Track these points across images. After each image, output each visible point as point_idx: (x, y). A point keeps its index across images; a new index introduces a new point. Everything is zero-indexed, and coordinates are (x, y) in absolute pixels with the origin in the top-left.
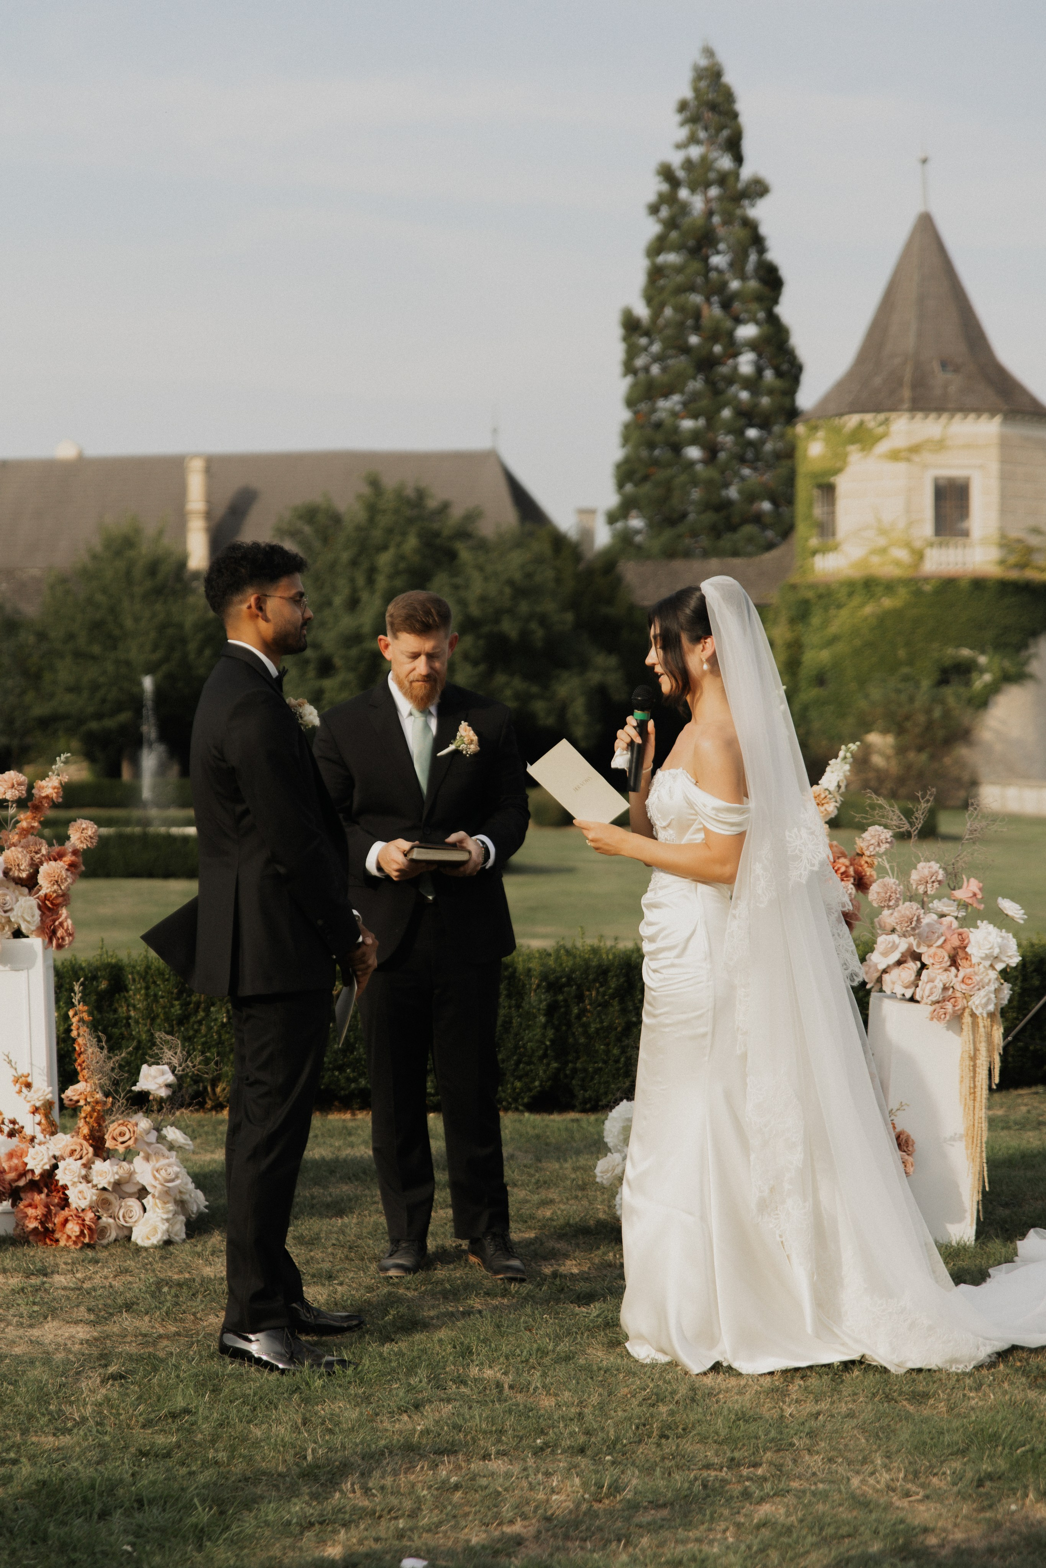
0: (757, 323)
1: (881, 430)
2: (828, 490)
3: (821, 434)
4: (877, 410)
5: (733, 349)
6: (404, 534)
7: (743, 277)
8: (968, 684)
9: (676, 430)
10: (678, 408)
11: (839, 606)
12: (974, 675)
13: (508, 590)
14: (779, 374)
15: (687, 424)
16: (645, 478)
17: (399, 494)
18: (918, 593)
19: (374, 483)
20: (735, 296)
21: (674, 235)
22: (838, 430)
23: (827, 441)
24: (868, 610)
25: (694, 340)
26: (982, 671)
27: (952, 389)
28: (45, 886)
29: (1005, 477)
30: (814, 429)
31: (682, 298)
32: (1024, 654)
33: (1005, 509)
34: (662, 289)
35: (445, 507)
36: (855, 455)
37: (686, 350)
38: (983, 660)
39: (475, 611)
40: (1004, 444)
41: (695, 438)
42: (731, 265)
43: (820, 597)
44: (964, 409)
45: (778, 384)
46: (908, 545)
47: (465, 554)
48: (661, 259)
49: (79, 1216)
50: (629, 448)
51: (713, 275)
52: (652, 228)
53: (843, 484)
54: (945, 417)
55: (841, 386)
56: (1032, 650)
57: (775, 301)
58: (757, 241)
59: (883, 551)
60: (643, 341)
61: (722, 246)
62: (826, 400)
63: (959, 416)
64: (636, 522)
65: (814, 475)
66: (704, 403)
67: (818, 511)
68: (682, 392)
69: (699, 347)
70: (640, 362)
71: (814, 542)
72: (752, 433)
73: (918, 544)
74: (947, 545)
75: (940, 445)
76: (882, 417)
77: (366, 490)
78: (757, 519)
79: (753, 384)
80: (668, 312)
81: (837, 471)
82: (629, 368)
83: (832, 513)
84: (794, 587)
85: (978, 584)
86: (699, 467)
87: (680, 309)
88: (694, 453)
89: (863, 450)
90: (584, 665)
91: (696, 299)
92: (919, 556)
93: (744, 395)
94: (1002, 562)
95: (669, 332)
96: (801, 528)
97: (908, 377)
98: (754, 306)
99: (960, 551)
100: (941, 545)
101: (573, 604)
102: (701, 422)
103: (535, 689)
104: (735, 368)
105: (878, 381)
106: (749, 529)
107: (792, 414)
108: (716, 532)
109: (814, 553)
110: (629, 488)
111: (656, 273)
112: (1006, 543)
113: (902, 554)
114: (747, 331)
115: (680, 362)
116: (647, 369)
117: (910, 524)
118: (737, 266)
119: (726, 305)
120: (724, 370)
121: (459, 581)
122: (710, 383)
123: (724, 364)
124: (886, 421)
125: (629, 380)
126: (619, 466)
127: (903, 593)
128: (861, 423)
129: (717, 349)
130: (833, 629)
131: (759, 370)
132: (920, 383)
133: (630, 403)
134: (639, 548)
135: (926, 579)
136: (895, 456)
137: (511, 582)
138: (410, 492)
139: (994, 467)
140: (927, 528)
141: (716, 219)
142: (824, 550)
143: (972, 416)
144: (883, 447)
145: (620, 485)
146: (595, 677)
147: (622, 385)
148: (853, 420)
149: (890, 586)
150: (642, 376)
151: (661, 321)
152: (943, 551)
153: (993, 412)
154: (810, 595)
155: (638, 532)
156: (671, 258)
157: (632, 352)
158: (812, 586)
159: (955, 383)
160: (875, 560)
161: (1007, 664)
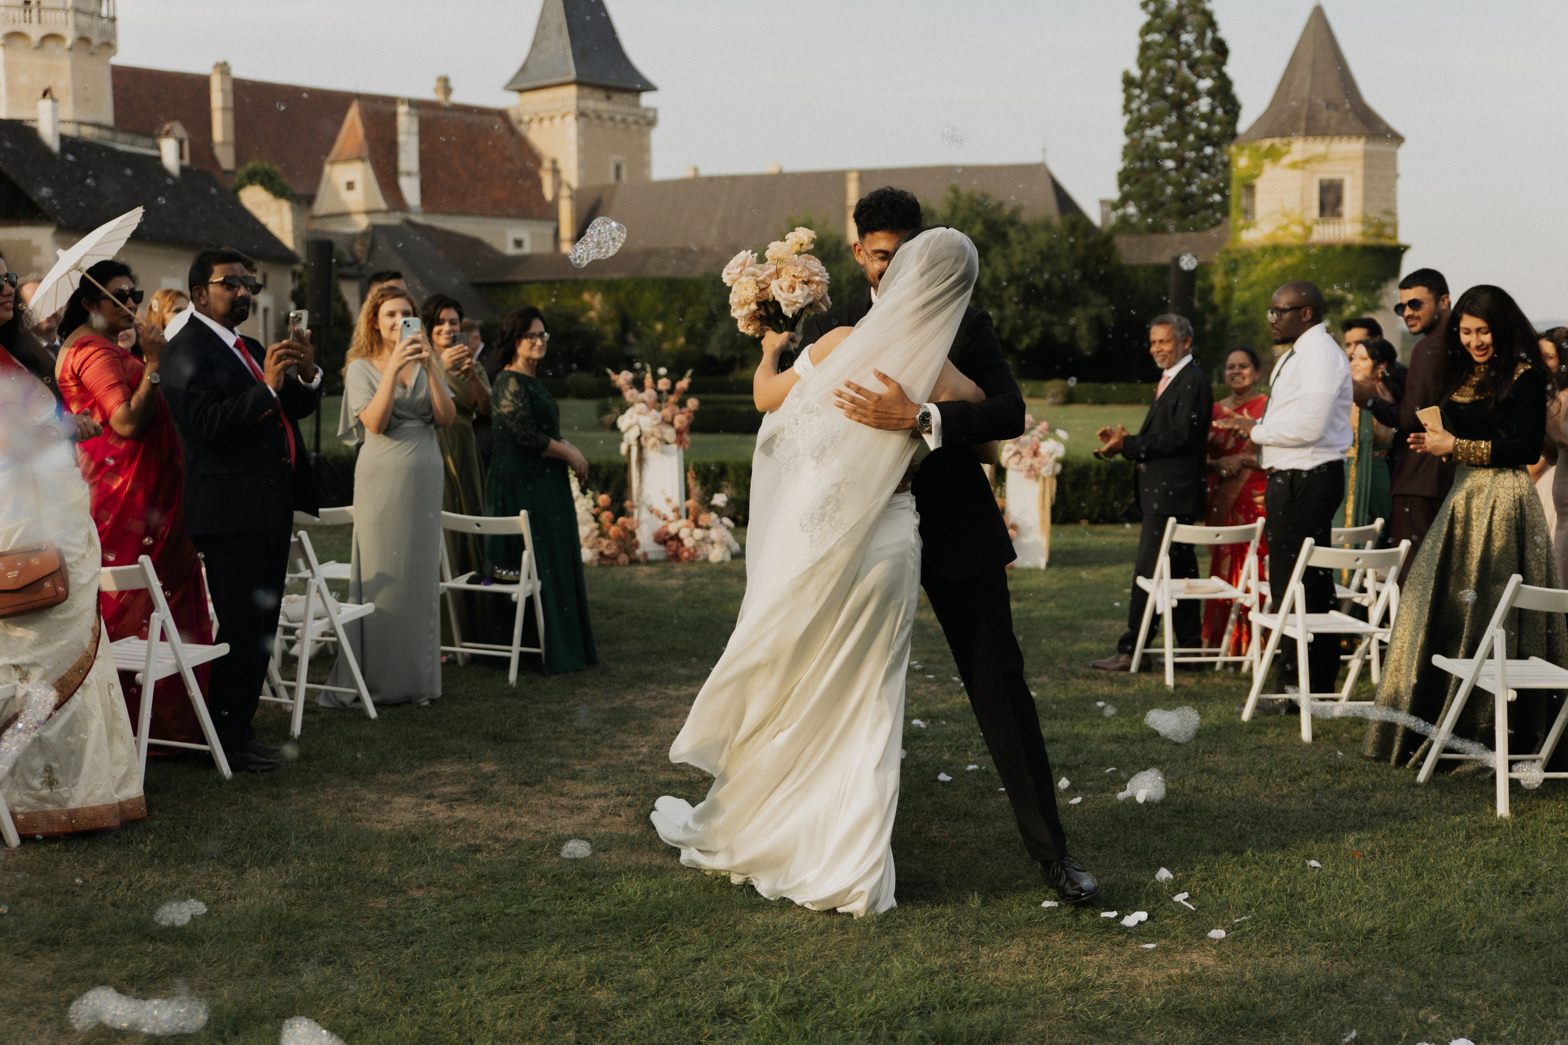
0: (1213, 78)
1: (1285, 149)
2: (1250, 189)
3: (1246, 152)
4: (1283, 135)
5: (1196, 95)
6: (974, 222)
7: (1203, 49)
8: (1340, 312)
9: (1157, 149)
10: (1160, 135)
11: (1256, 263)
12: (1345, 307)
13: (1038, 258)
14: (1226, 112)
15: (1165, 145)
16: (1137, 181)
17: (971, 198)
18: (1307, 255)
19: (955, 190)
20: (1198, 61)
21: (1159, 21)
22: (1257, 149)
23: (1250, 156)
24: (1276, 265)
25: (1170, 90)
26: (1349, 304)
27: (1333, 122)
28: (677, 424)
29: (1367, 178)
30: (1242, 149)
31: (1162, 63)
32: (1378, 293)
33: (1367, 198)
34: (1149, 58)
35: (1001, 205)
36: (1267, 165)
37: (1165, 97)
38: (1350, 297)
39: (1017, 270)
40: (1367, 156)
41: (1170, 154)
42: (1196, 40)
43: (1244, 257)
44: (1339, 134)
45: (1226, 118)
46: (1302, 224)
47: (1012, 234)
48: (1149, 38)
49: (688, 550)
50: (1126, 163)
51: (1183, 47)
52: (1143, 18)
53: (1260, 184)
54: (1328, 139)
55: (1260, 121)
56: (1384, 290)
57: (1224, 63)
58: (1212, 24)
59: (1285, 227)
60: (1137, 92)
61: (1189, 28)
62: (1251, 129)
63: (1337, 138)
64: (1131, 209)
65: (1242, 179)
66: (1176, 132)
67: (1244, 202)
68: (1161, 124)
69: (1174, 94)
70: (1134, 105)
71: (1241, 222)
72: (1209, 150)
73: (1308, 223)
74: (1328, 223)
75: (1324, 158)
76: (1285, 140)
77: (951, 196)
78: (1211, 206)
79: (1208, 118)
80: (1153, 73)
81: (1256, 176)
82: (1127, 109)
83: (1253, 204)
84: (1228, 252)
85: (1348, 248)
86: (1173, 174)
87: (1161, 70)
88: (1170, 164)
89: (1273, 162)
90: (1086, 302)
91: (1170, 63)
92: (1309, 230)
93: (1203, 125)
94: (1364, 234)
95: (1154, 85)
96: (1234, 213)
97: (1304, 113)
98: (1211, 67)
99: (1337, 226)
100: (1324, 223)
101: (1082, 264)
102: (1174, 144)
103: (1055, 319)
104: (1197, 109)
105: (1284, 117)
106: (1203, 213)
107: (1234, 136)
108: (1183, 215)
109: (1242, 228)
110: (1127, 187)
111: (1145, 47)
112: (1366, 221)
113: (1297, 230)
114: (1205, 84)
115: (1161, 104)
116: (1139, 110)
117: (1303, 210)
118: (1200, 41)
119: (1191, 67)
120: (1189, 109)
121: (1007, 252)
122: (1180, 117)
123: (1189, 104)
124: (1289, 144)
125: (1127, 117)
126: (1120, 174)
127: (1298, 254)
128: (1272, 145)
129: (1185, 95)
130: (1253, 277)
131: (1213, 110)
132: (1311, 118)
133: (1128, 132)
134: (1133, 226)
135: (1313, 245)
136: (1294, 166)
137: (1041, 252)
138: (977, 196)
139: (1359, 172)
140: (1315, 212)
141: (1185, 11)
142: (1247, 227)
143: (1345, 139)
144: (1286, 160)
145: (1121, 185)
146: (1093, 311)
147: (1123, 121)
148: (1267, 143)
149: (1289, 250)
150: (1136, 114)
151: (1149, 79)
152: (1326, 226)
153: (1359, 135)
154: (1238, 256)
155: (1132, 216)
156: (1156, 37)
157: (1129, 99)
158: (1239, 251)
159: (1335, 117)
160: (1280, 233)
161: (1366, 300)
